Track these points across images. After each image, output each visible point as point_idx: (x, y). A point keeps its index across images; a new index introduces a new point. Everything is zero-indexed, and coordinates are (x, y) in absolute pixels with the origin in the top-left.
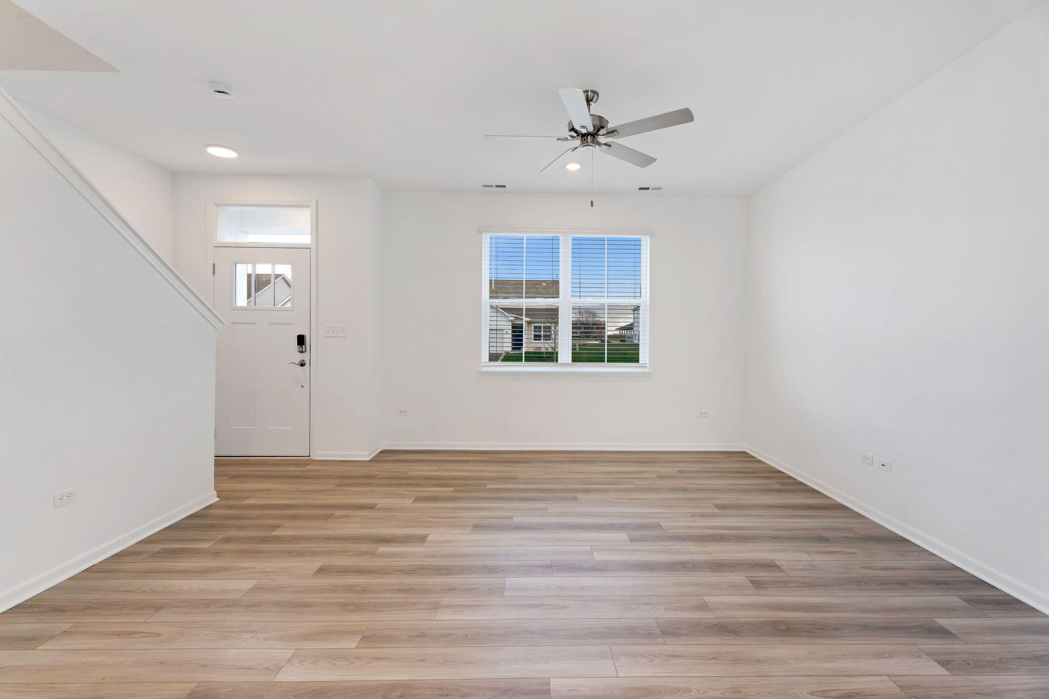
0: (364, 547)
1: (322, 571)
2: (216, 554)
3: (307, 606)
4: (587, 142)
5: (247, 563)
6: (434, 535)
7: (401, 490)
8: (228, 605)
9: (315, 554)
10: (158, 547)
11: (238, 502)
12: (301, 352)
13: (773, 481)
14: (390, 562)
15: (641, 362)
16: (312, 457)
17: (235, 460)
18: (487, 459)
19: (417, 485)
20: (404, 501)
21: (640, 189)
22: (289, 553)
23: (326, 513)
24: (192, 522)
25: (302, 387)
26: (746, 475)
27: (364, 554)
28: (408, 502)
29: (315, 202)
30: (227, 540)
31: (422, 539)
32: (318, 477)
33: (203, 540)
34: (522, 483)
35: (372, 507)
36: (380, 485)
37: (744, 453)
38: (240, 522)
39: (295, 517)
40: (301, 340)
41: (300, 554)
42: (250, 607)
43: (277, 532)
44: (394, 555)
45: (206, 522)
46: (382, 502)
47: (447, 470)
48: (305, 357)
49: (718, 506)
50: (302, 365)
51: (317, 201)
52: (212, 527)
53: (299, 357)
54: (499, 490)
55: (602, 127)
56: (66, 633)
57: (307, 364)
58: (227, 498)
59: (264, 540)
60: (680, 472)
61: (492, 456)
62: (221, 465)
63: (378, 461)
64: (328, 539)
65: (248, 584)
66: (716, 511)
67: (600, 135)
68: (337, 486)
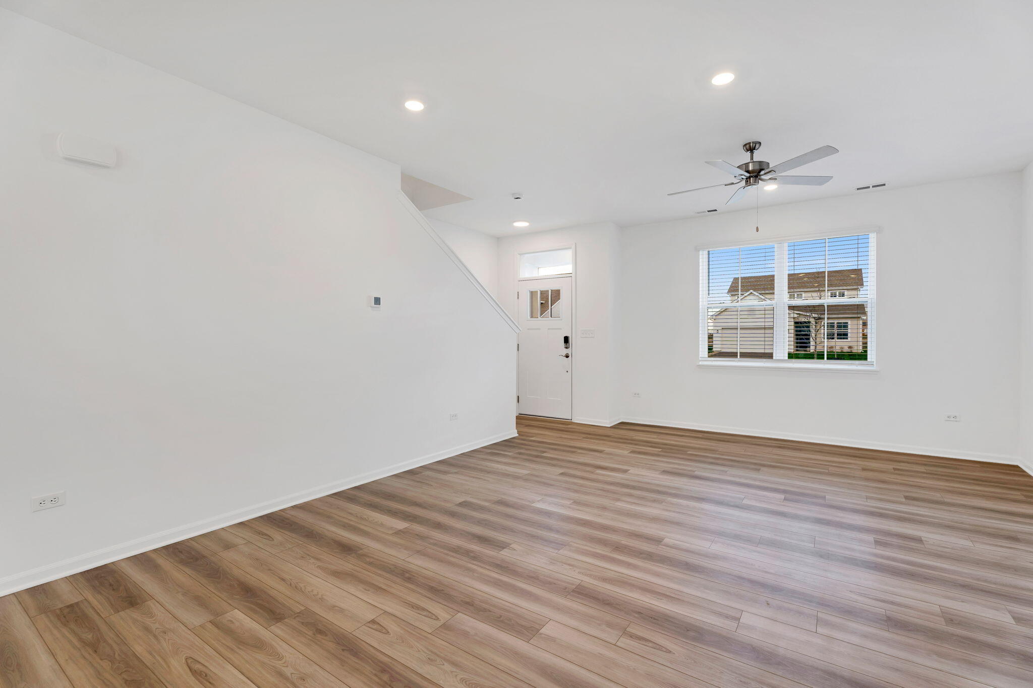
0: (588, 469)
1: (562, 474)
2: (514, 458)
3: (551, 485)
4: (750, 183)
5: (527, 464)
6: (633, 470)
7: (624, 446)
8: (516, 477)
9: (561, 467)
10: (489, 451)
11: (528, 438)
12: (567, 348)
13: (1018, 493)
14: (601, 478)
15: (869, 360)
16: (573, 421)
17: (529, 417)
18: (700, 436)
19: (636, 444)
20: (624, 451)
21: (858, 189)
22: (549, 464)
23: (573, 450)
24: (507, 443)
25: (567, 372)
26: (980, 483)
27: (588, 471)
28: (626, 453)
29: (574, 244)
30: (520, 454)
31: (625, 471)
32: (572, 432)
33: (510, 452)
34: (719, 454)
35: (601, 452)
36: (611, 441)
37: (1017, 467)
38: (526, 447)
39: (555, 449)
40: (566, 340)
41: (554, 465)
42: (526, 480)
43: (545, 455)
44: (603, 475)
45: (511, 444)
46: (608, 450)
47: (662, 439)
48: (568, 351)
49: (906, 497)
50: (567, 357)
51: (576, 243)
52: (514, 447)
53: (565, 351)
54: (696, 455)
55: (763, 170)
56: (456, 473)
57: (570, 356)
58: (522, 435)
59: (537, 457)
60: (895, 469)
61: (706, 435)
62: (521, 419)
63: (615, 428)
64: (570, 462)
65: (525, 472)
66: (904, 500)
67: (762, 175)
68: (584, 438)
